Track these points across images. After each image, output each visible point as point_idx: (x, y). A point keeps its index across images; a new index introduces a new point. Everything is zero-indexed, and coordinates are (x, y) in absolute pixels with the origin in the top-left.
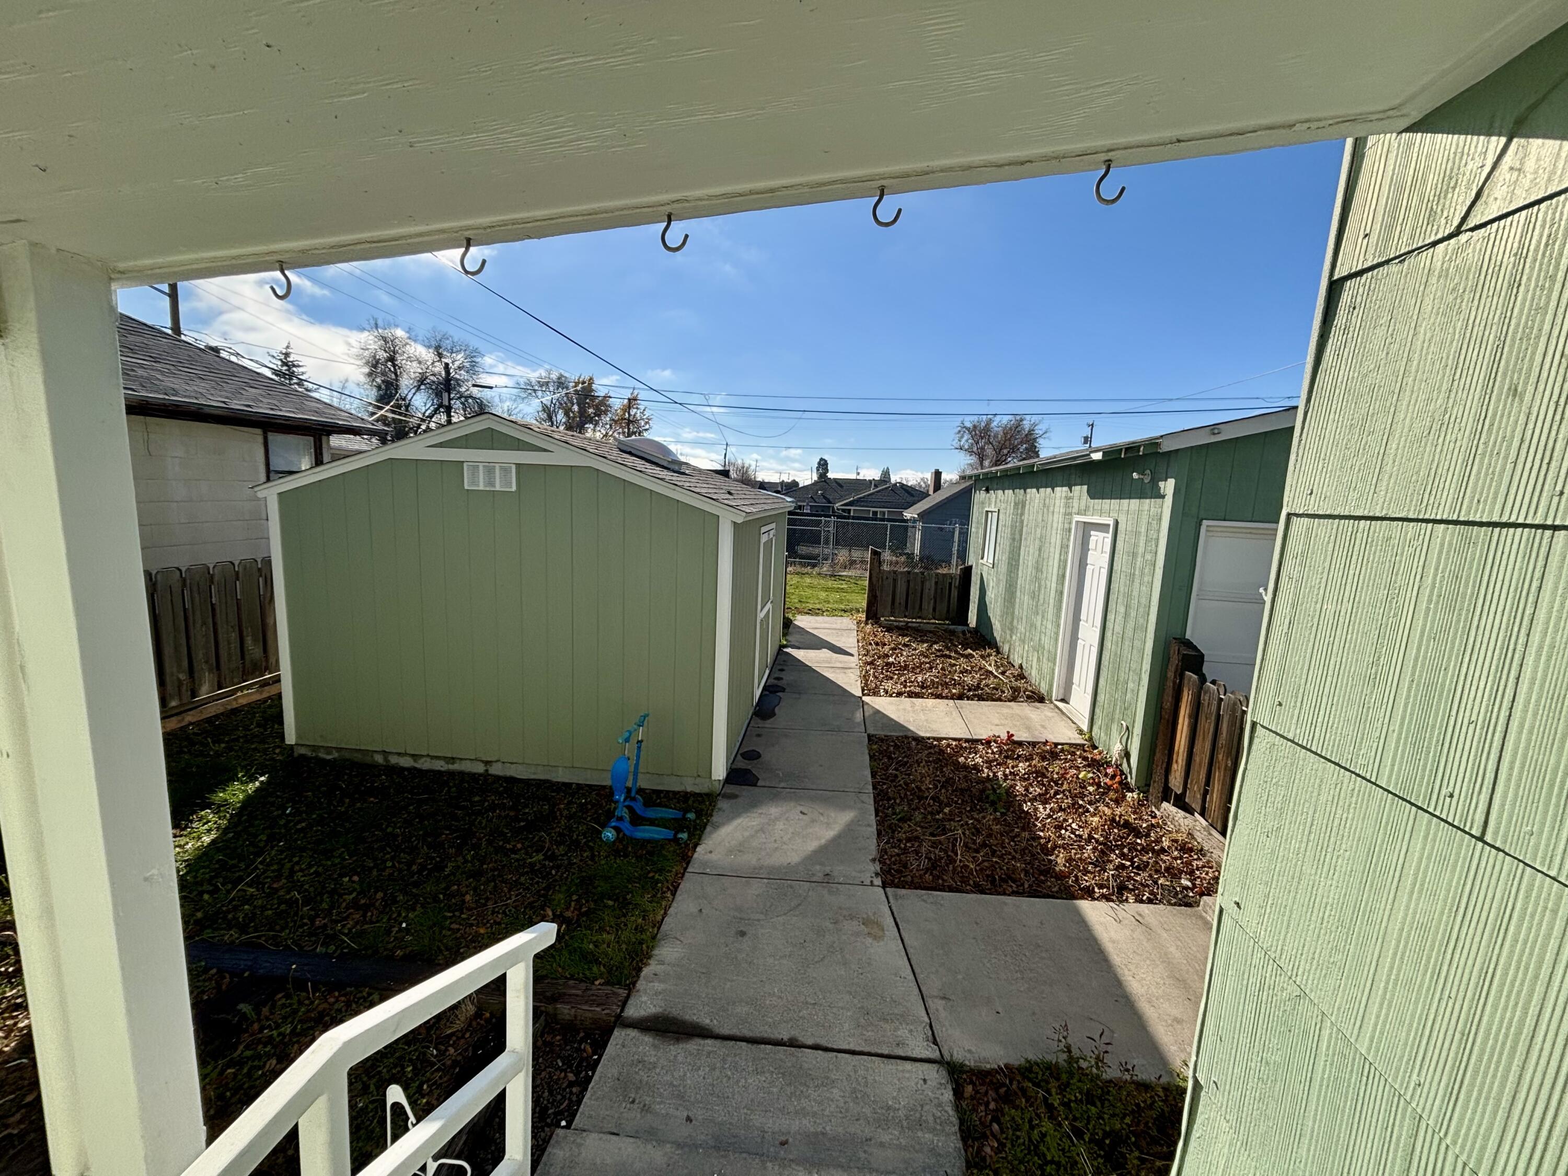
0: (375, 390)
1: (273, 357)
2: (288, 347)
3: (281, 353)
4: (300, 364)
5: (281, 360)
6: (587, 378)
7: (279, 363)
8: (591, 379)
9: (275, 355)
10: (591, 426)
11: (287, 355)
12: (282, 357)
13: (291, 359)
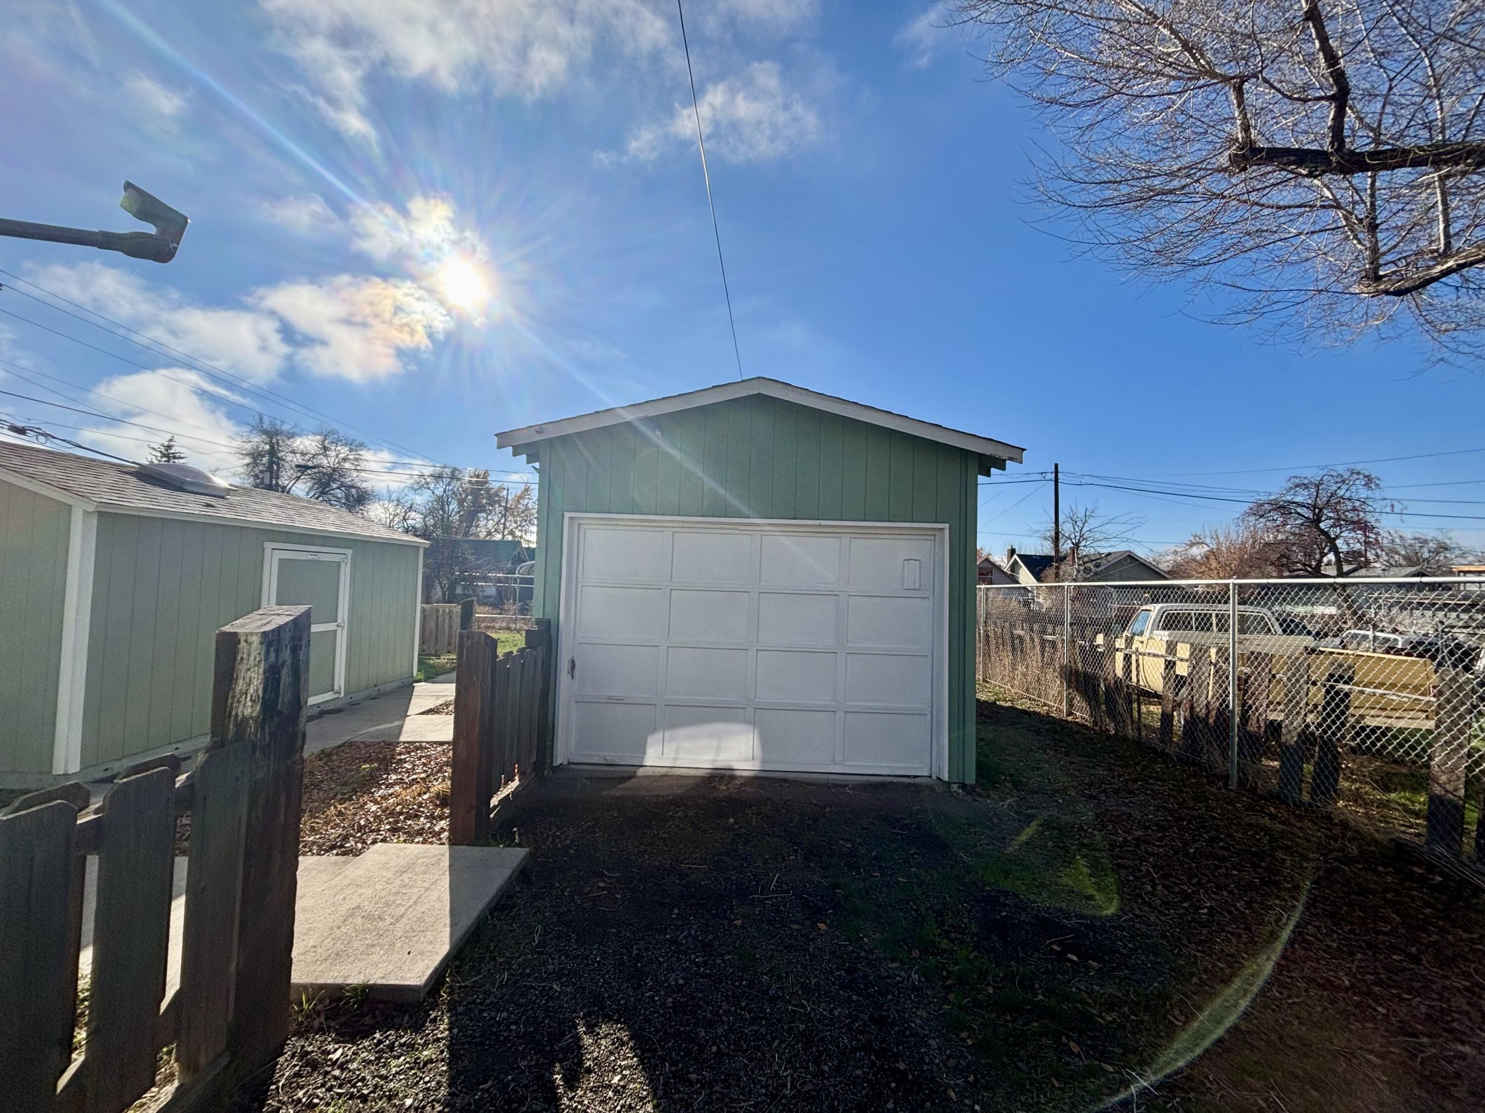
0: (252, 479)
1: (154, 449)
2: (171, 440)
3: (162, 445)
4: (182, 455)
5: (161, 452)
6: (482, 473)
7: (159, 454)
8: (486, 472)
9: (156, 447)
10: (484, 515)
11: (169, 447)
12: (163, 449)
13: (172, 451)
